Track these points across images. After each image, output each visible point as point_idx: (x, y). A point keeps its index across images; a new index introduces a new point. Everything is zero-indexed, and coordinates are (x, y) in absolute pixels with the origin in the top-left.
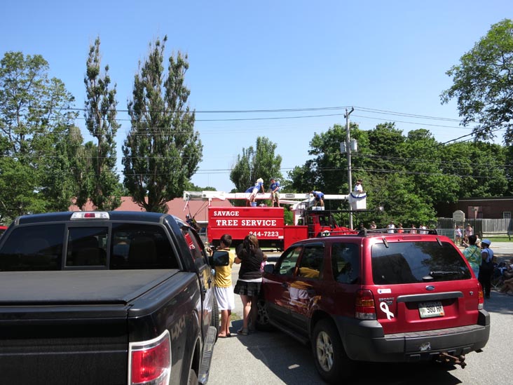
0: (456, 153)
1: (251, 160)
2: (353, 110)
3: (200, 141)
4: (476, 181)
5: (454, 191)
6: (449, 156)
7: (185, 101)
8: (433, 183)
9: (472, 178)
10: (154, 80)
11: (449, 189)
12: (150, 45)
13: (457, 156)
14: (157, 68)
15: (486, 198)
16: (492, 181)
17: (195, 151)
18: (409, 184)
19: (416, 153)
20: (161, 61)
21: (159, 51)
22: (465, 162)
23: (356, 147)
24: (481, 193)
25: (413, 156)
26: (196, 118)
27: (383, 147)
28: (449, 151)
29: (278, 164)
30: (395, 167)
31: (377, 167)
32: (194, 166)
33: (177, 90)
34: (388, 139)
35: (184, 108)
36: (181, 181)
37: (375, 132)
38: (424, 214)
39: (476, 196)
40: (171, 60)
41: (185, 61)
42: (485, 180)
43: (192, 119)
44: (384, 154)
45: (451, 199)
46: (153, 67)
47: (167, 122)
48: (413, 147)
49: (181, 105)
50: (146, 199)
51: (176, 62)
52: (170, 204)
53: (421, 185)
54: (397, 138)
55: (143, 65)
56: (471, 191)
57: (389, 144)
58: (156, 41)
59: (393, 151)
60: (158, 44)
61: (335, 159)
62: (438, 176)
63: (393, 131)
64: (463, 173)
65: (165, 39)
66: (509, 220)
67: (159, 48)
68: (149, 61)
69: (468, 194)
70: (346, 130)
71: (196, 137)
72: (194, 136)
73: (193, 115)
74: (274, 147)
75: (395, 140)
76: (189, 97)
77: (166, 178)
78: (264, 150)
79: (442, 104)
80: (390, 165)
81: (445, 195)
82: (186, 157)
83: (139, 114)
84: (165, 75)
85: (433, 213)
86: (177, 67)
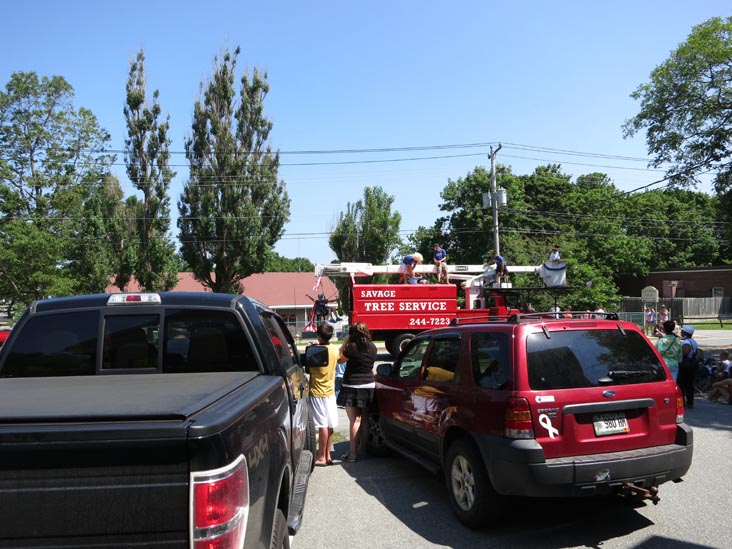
0: (646, 206)
1: (358, 220)
2: (500, 147)
3: (286, 194)
4: (675, 245)
5: (643, 260)
6: (635, 210)
7: (265, 138)
8: (614, 248)
9: (667, 241)
10: (222, 108)
11: (637, 256)
12: (216, 59)
13: (647, 211)
14: (226, 92)
15: (689, 268)
16: (696, 245)
17: (279, 208)
18: (580, 251)
19: (589, 207)
20: (231, 82)
21: (229, 68)
22: (658, 218)
23: (505, 200)
24: (682, 262)
25: (585, 212)
26: (280, 161)
27: (543, 200)
28: (636, 203)
29: (396, 225)
30: (561, 227)
31: (536, 227)
32: (278, 229)
33: (253, 123)
34: (551, 187)
35: (263, 148)
36: (260, 249)
37: (532, 178)
38: (602, 292)
39: (673, 266)
40: (244, 81)
41: (263, 81)
42: (687, 244)
43: (275, 163)
44: (545, 208)
45: (638, 270)
46: (219, 92)
47: (239, 167)
48: (586, 199)
49: (259, 144)
50: (213, 276)
51: (251, 83)
52: (245, 282)
53: (597, 253)
54: (563, 187)
55: (206, 88)
56: (668, 260)
57: (552, 195)
58: (224, 54)
59: (557, 205)
60: (227, 59)
61: (475, 216)
62: (620, 238)
63: (558, 176)
64: (656, 234)
65: (238, 51)
66: (720, 299)
67: (229, 64)
68: (214, 82)
69: (663, 264)
70: (490, 176)
71: (281, 188)
72: (278, 186)
73: (277, 157)
74: (390, 201)
75: (560, 190)
76: (270, 132)
77: (239, 248)
78: (376, 205)
79: (624, 138)
80: (554, 224)
81: (631, 265)
82: (266, 215)
83: (201, 156)
84: (236, 103)
85: (614, 290)
86: (254, 90)
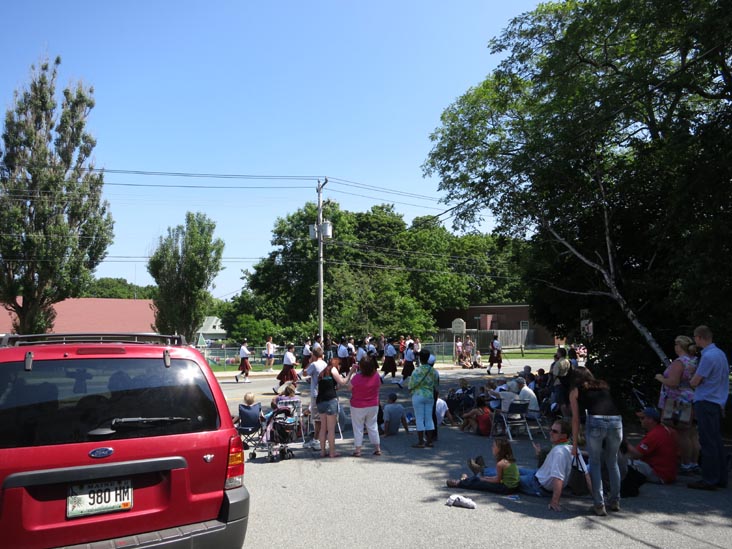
0: (472, 247)
1: (180, 245)
2: (326, 181)
3: (109, 214)
4: (494, 283)
5: (464, 295)
7: (87, 155)
8: (438, 283)
9: (489, 279)
10: (38, 120)
11: (458, 292)
12: (33, 67)
13: (472, 252)
14: (44, 103)
15: (506, 303)
16: (512, 284)
17: (100, 229)
18: (402, 284)
19: (417, 245)
20: (52, 94)
21: (48, 78)
23: (329, 232)
24: (500, 298)
25: (415, 249)
26: (104, 180)
27: (375, 236)
28: (463, 244)
29: (219, 253)
30: (391, 262)
31: (367, 260)
32: (100, 251)
33: (73, 137)
34: (383, 225)
35: (85, 165)
36: (75, 271)
37: (368, 215)
38: (420, 323)
40: (66, 93)
41: (87, 95)
43: (99, 182)
44: (379, 244)
47: (54, 183)
48: (416, 237)
49: (80, 160)
50: (20, 300)
51: (74, 97)
54: (396, 225)
55: (21, 97)
56: (489, 296)
57: (384, 232)
58: (43, 63)
59: (387, 242)
60: (45, 68)
61: (304, 247)
63: (392, 215)
64: (480, 272)
65: (58, 61)
66: (526, 331)
68: (29, 91)
69: (485, 300)
71: (104, 210)
72: (101, 206)
73: (101, 176)
74: (212, 227)
75: (392, 227)
76: (94, 149)
79: (424, 176)
80: (385, 259)
81: (453, 299)
83: (13, 169)
85: (432, 322)
